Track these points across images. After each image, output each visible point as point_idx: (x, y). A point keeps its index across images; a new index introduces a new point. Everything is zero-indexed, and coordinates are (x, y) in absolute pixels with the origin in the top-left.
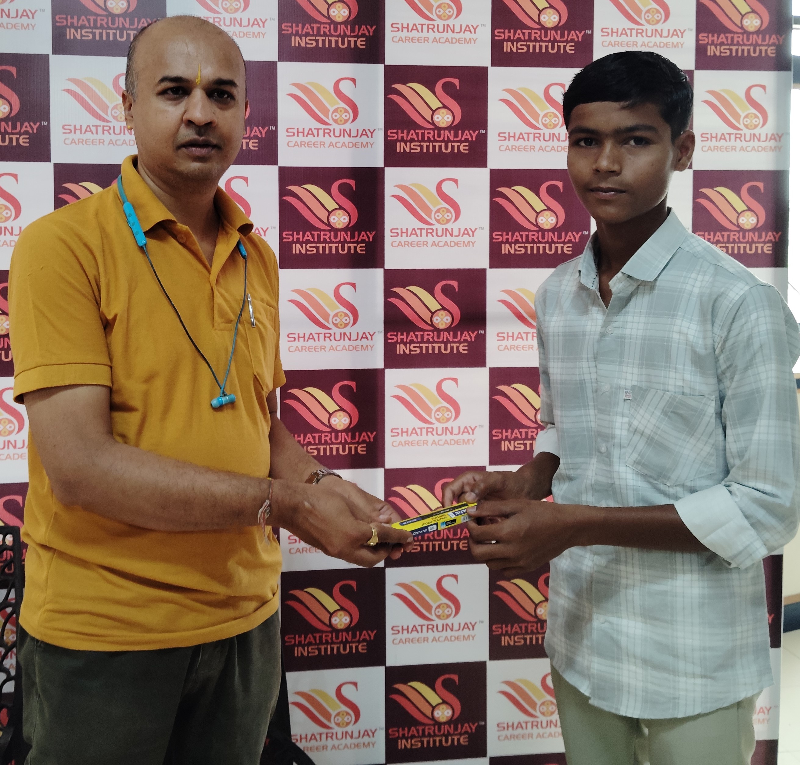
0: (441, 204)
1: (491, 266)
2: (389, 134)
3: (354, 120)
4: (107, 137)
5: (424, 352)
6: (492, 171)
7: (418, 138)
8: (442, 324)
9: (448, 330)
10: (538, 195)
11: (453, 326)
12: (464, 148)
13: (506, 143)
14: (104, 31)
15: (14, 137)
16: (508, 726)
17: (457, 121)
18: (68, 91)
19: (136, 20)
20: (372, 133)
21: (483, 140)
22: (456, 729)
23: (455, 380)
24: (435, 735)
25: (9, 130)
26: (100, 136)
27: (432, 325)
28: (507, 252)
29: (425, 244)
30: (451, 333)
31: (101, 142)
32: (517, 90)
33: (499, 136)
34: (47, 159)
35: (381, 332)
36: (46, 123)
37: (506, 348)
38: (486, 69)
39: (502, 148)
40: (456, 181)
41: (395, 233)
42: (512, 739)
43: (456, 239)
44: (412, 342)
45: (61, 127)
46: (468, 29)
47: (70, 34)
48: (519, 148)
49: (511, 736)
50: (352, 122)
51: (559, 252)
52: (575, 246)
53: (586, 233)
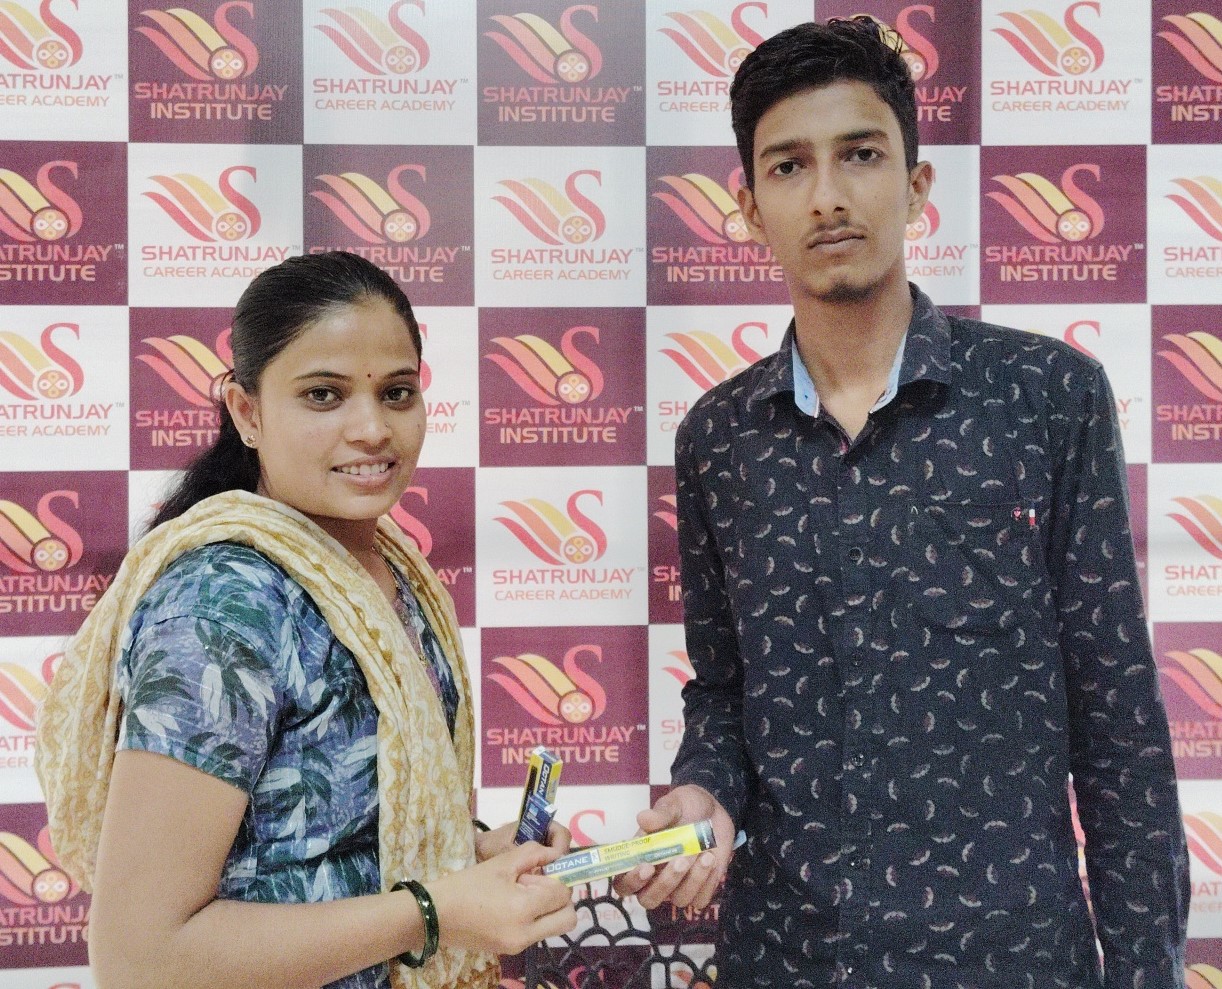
2: (988, 253)
3: (933, 231)
4: (556, 267)
6: (1155, 309)
7: (1034, 258)
12: (1109, 273)
13: (1177, 264)
14: (554, 109)
15: (422, 269)
17: (1098, 231)
18: (500, 199)
19: (600, 90)
21: (1139, 261)
25: (415, 259)
26: (546, 265)
28: (1181, 438)
31: (549, 274)
33: (1167, 253)
34: (468, 300)
36: (468, 248)
37: (1181, 590)
38: (1142, 149)
39: (1171, 272)
40: (1095, 325)
45: (490, 251)
46: (1114, 87)
47: (505, 114)
48: (1198, 273)
50: (931, 234)
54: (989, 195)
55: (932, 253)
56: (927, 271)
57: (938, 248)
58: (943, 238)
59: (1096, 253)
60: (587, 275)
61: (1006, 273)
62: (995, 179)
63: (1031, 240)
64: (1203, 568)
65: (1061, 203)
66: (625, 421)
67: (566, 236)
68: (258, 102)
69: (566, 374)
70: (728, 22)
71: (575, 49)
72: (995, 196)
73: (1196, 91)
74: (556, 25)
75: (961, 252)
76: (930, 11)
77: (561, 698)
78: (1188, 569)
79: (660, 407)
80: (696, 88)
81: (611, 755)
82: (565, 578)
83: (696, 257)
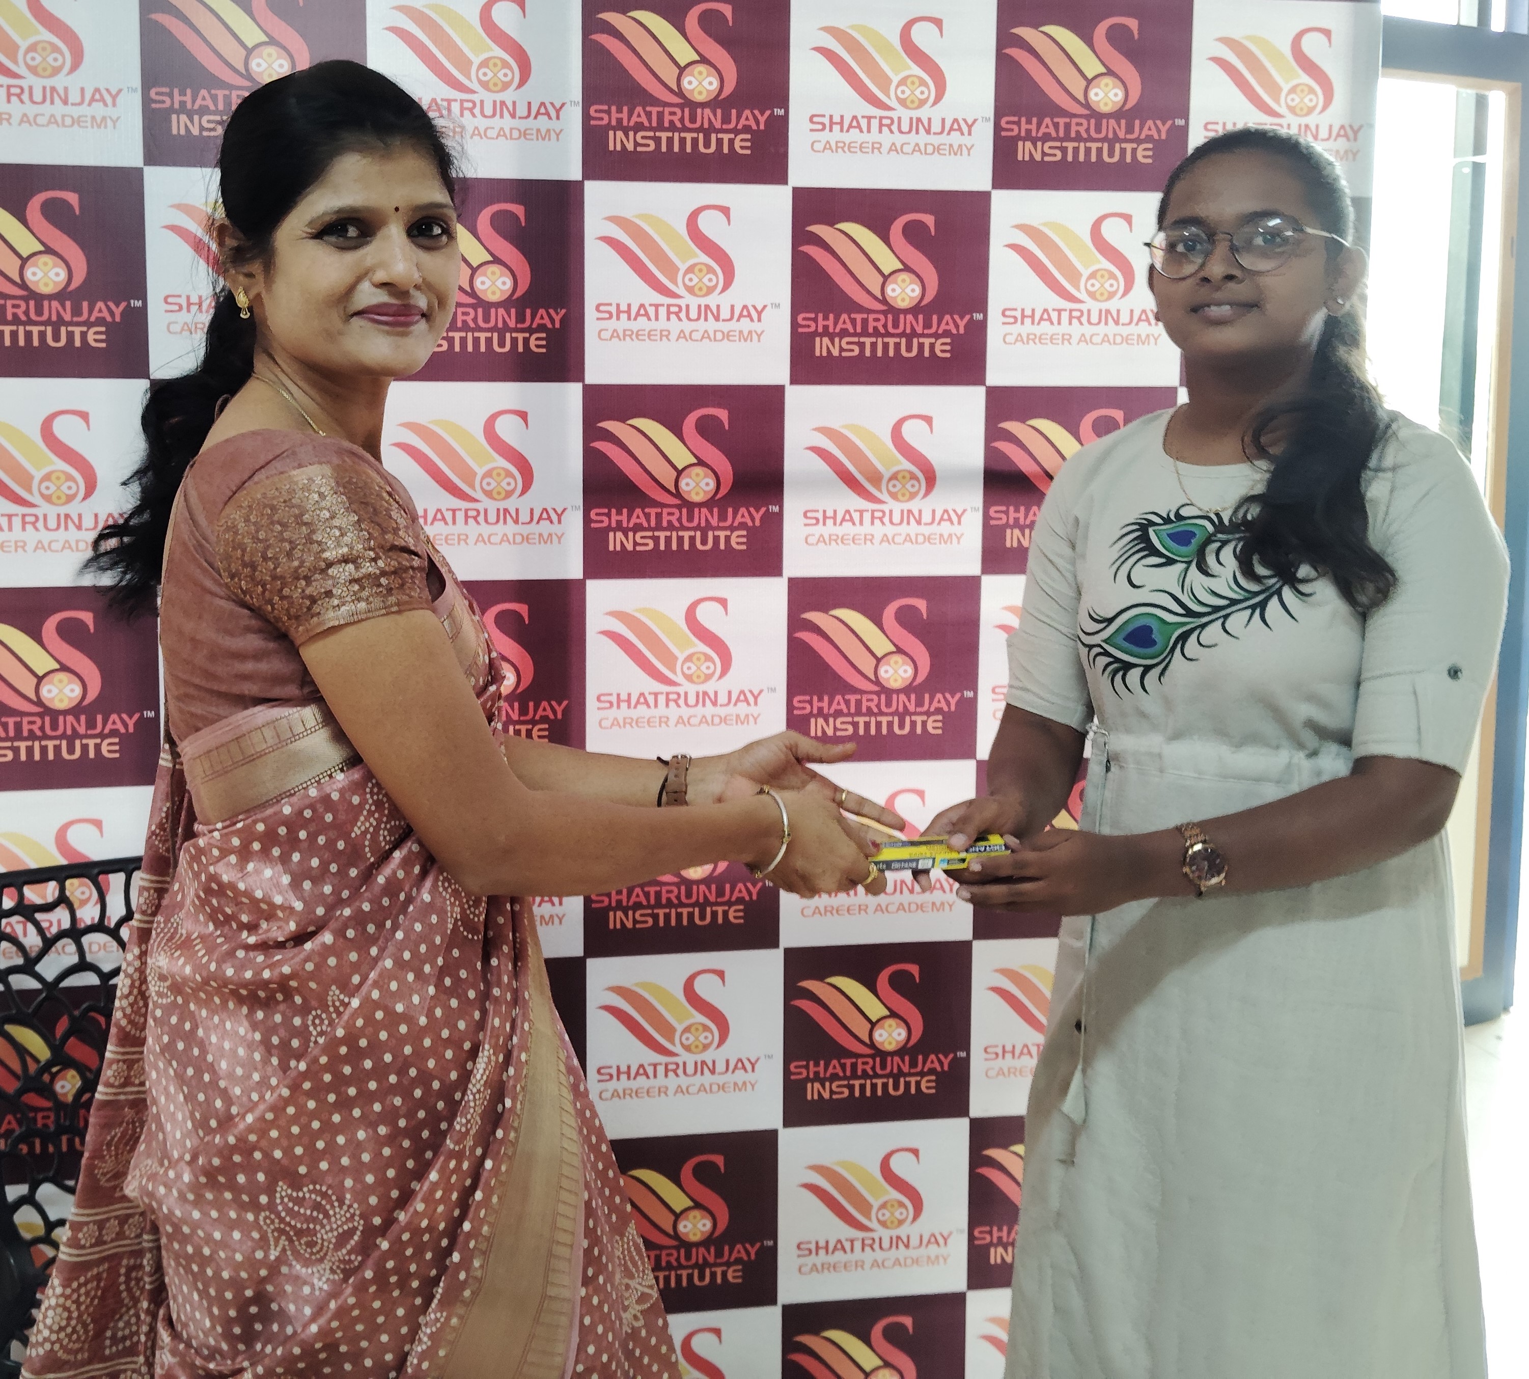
0: (696, 256)
1: (793, 382)
2: (592, 113)
3: (523, 81)
4: (15, 108)
5: (662, 547)
6: (797, 192)
7: (650, 122)
8: (697, 494)
9: (709, 504)
10: (886, 240)
11: (719, 496)
12: (741, 144)
13: (825, 136)
16: (817, 1248)
17: (728, 89)
20: (558, 112)
21: (779, 130)
22: (719, 1254)
23: (723, 602)
24: (681, 1267)
27: (678, 494)
28: (825, 354)
29: (665, 335)
30: (715, 510)
32: (850, 31)
33: (813, 122)
35: (577, 508)
37: (821, 539)
39: (817, 146)
40: (725, 211)
41: (608, 312)
42: (826, 1271)
43: (725, 327)
44: (637, 528)
48: (849, 147)
49: (823, 1265)
50: (518, 87)
51: (927, 354)
52: (958, 342)
53: (979, 316)
54: (594, 37)
55: (522, 111)
56: (516, 134)
57: (529, 103)
58: (535, 91)
59: (726, 119)
60: (59, 120)
61: (616, 141)
62: (601, 16)
63: (645, 98)
64: (848, 512)
65: (684, 53)
66: (118, 319)
67: (28, 67)
69: (34, 254)
72: (603, 39)
75: (557, 110)
77: (40, 679)
78: (830, 513)
79: (166, 302)
81: (110, 749)
82: (40, 524)
83: (209, 103)
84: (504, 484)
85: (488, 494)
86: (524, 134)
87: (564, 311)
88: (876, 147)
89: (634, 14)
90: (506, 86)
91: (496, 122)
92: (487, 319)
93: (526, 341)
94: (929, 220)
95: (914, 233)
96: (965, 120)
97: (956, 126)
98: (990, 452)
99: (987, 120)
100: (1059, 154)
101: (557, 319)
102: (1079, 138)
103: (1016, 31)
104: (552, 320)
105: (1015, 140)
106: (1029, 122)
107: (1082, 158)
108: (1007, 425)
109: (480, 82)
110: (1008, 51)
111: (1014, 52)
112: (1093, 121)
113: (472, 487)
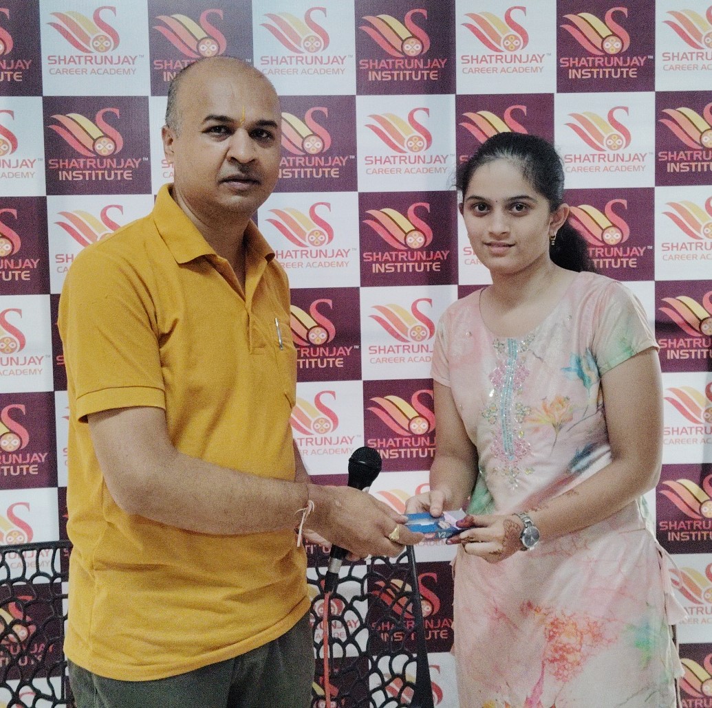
2: (461, 159)
3: (428, 147)
10: (603, 212)
15: (119, 172)
25: (114, 166)
32: (583, 115)
34: (148, 190)
36: (147, 159)
41: (468, 251)
47: (167, 76)
50: (426, 149)
51: (625, 266)
52: (640, 260)
53: (650, 247)
55: (428, 160)
56: (425, 170)
57: (431, 156)
58: (434, 150)
62: (465, 114)
68: (13, 70)
70: (303, 20)
71: (210, 37)
73: (583, 61)
74: (198, 22)
75: (445, 159)
76: (425, 12)
80: (284, 60)
83: (286, 163)
84: (421, 333)
85: (414, 338)
86: (429, 170)
87: (448, 252)
88: (597, 169)
89: (480, 113)
90: (420, 149)
91: (416, 165)
92: (412, 257)
93: (431, 266)
94: (624, 202)
95: (617, 209)
96: (640, 154)
97: (636, 157)
98: (658, 313)
99: (652, 153)
100: (688, 168)
101: (445, 255)
102: (698, 160)
103: (665, 111)
104: (443, 256)
105: (665, 163)
106: (672, 153)
107: (699, 170)
108: (667, 300)
109: (409, 148)
110: (661, 121)
111: (664, 121)
112: (704, 152)
113: (407, 336)
